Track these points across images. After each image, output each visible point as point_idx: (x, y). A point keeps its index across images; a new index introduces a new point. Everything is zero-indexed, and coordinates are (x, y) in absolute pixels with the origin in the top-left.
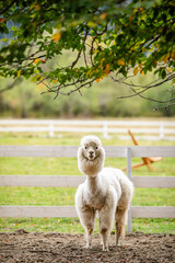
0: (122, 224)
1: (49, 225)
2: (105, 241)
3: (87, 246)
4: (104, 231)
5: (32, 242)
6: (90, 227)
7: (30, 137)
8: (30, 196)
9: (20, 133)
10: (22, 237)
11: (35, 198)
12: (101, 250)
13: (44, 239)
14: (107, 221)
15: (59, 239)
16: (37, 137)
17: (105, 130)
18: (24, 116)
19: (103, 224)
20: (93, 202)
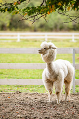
0: (68, 89)
1: (34, 89)
2: (58, 98)
3: (49, 101)
4: (58, 93)
5: (22, 98)
6: (51, 91)
7: (36, 41)
8: (28, 72)
9: (31, 39)
10: (18, 95)
11: (30, 73)
12: (56, 103)
13: (29, 97)
14: (59, 88)
15: (37, 97)
16: (39, 41)
17: (73, 37)
18: (35, 31)
19: (57, 89)
20: (51, 78)
